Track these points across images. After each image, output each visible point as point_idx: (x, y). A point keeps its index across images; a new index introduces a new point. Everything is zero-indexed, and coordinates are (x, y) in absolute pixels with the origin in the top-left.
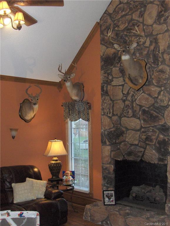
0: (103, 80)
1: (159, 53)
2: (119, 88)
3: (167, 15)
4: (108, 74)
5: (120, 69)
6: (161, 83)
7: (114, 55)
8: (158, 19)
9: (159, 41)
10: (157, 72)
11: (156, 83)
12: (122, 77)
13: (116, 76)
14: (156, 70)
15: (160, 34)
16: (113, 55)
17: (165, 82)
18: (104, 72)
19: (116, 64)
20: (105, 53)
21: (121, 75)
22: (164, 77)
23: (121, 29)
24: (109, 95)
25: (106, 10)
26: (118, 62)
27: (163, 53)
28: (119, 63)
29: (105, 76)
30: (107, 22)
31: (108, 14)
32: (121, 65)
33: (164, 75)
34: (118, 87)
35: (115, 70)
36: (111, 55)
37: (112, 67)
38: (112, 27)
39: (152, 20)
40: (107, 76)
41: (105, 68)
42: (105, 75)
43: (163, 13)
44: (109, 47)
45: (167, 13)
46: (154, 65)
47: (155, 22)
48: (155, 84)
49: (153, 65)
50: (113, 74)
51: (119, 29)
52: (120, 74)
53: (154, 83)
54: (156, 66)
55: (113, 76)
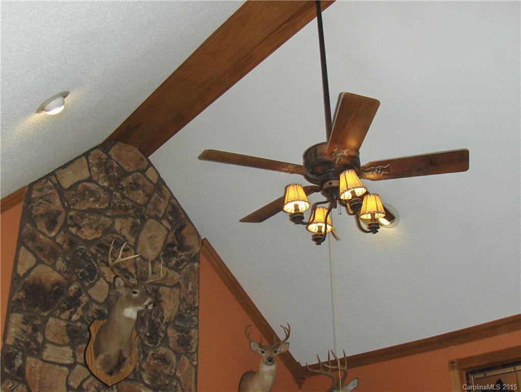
0: (17, 339)
1: (162, 322)
2: (61, 371)
3: (183, 257)
4: (35, 329)
5: (68, 326)
6: (159, 383)
7: (56, 287)
8: (164, 256)
9: (162, 298)
10: (155, 359)
11: (150, 379)
12: (69, 344)
13: (56, 340)
14: (153, 355)
15: (164, 285)
16: (53, 286)
17: (167, 382)
18: (25, 319)
19: (58, 311)
20: (33, 273)
21: (67, 340)
22: (167, 371)
23: (86, 236)
24: (25, 382)
25: (53, 174)
26: (63, 308)
27: (167, 324)
28: (68, 313)
29: (24, 332)
30: (50, 203)
31: (55, 184)
32: (70, 318)
33: (166, 368)
34: (57, 367)
35: (55, 325)
36: (49, 285)
37: (46, 314)
38: (61, 219)
39: (155, 253)
40: (30, 331)
41: (24, 308)
42: (25, 327)
43: (175, 248)
44: (43, 263)
45: (183, 254)
46: (150, 342)
47: (158, 259)
48: (146, 382)
49: (146, 342)
50: (47, 332)
51: (79, 234)
52: (67, 337)
53: (144, 379)
54: (152, 346)
55: (48, 337)
